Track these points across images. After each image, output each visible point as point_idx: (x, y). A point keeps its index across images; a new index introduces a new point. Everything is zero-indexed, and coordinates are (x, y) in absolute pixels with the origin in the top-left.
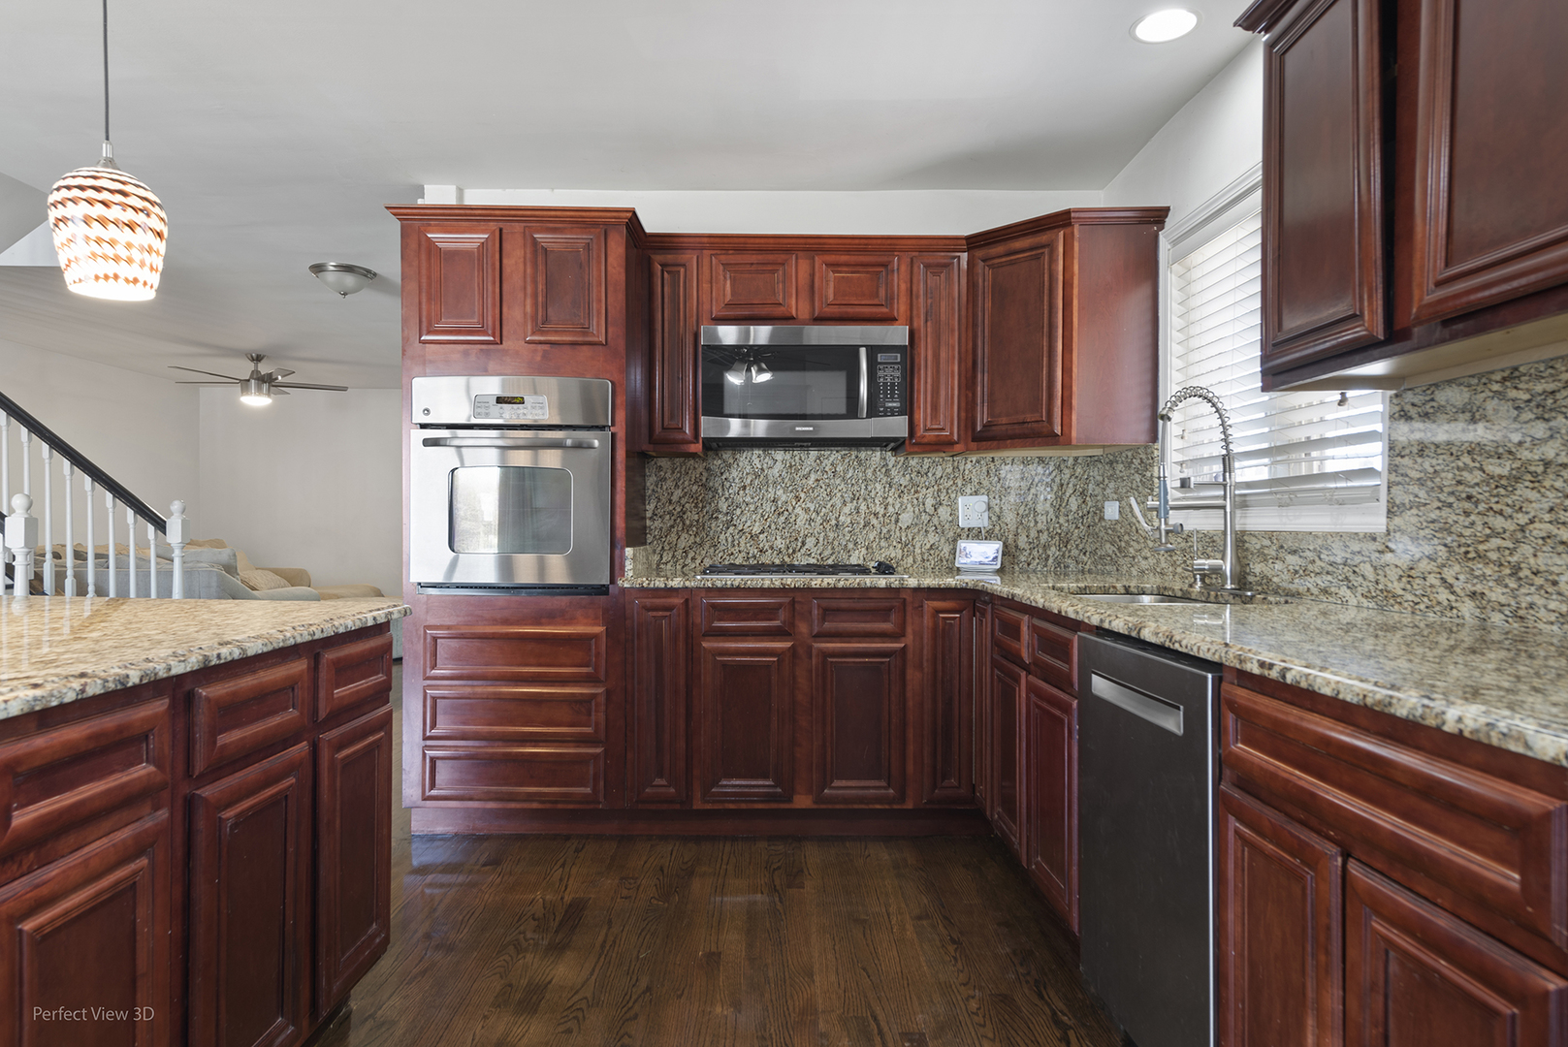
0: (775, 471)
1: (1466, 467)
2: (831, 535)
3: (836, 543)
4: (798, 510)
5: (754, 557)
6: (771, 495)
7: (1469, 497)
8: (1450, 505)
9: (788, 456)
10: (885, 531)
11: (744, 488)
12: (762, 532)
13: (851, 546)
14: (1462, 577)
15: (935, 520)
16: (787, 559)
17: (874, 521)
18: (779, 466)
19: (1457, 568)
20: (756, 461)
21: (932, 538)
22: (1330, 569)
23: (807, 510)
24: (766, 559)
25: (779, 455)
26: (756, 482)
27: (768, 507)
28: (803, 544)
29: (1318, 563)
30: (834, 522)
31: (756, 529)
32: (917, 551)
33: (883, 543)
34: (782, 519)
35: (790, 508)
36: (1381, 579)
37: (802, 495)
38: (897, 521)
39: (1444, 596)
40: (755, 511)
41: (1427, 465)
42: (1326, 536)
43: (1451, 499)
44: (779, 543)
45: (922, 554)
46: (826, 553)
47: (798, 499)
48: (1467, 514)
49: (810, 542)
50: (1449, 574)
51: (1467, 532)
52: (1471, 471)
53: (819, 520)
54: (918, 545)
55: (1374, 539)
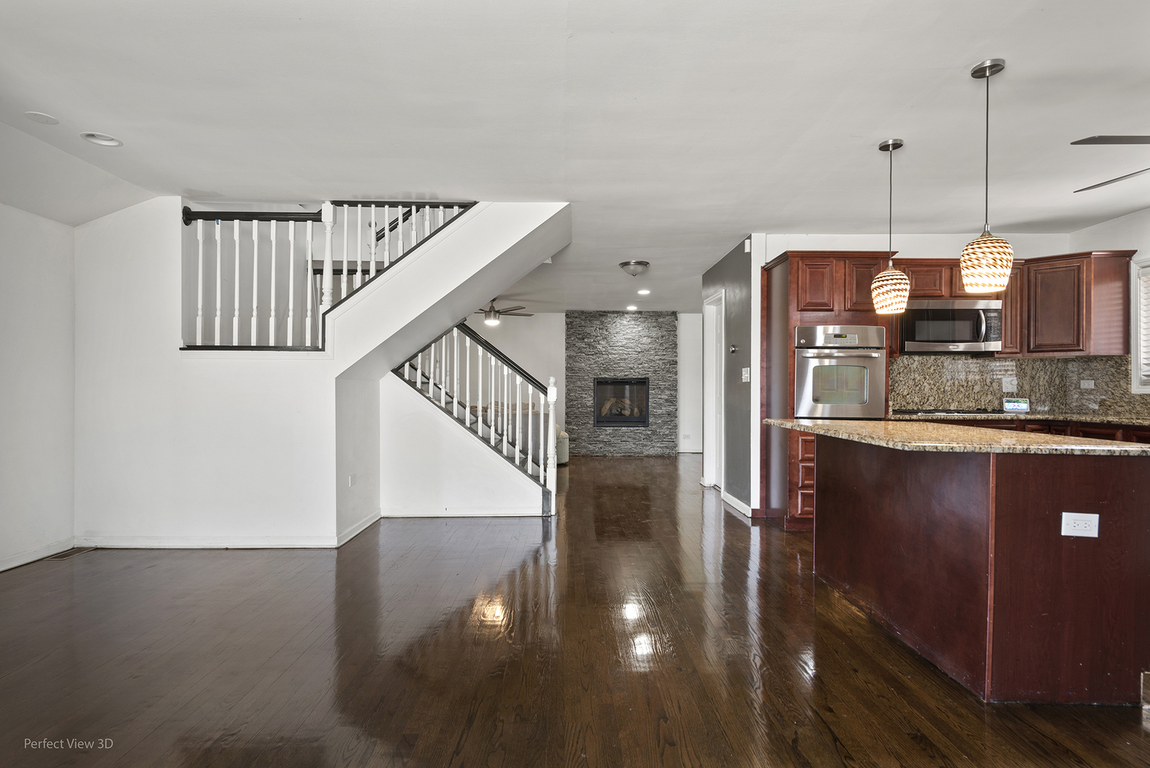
0: (915, 366)
2: (941, 396)
3: (943, 400)
4: (925, 384)
5: (904, 406)
6: (912, 377)
9: (921, 358)
10: (967, 394)
11: (900, 373)
12: (908, 394)
13: (950, 401)
15: (991, 389)
16: (920, 407)
17: (962, 389)
18: (916, 363)
20: (905, 361)
21: (990, 397)
23: (930, 384)
24: (910, 407)
25: (916, 358)
26: (905, 371)
27: (911, 383)
28: (928, 400)
30: (942, 390)
31: (905, 393)
32: (983, 403)
33: (966, 400)
34: (918, 388)
35: (922, 383)
37: (927, 377)
38: (973, 389)
40: (905, 385)
44: (916, 400)
45: (985, 405)
46: (939, 404)
47: (925, 378)
49: (931, 399)
53: (935, 389)
54: (983, 401)
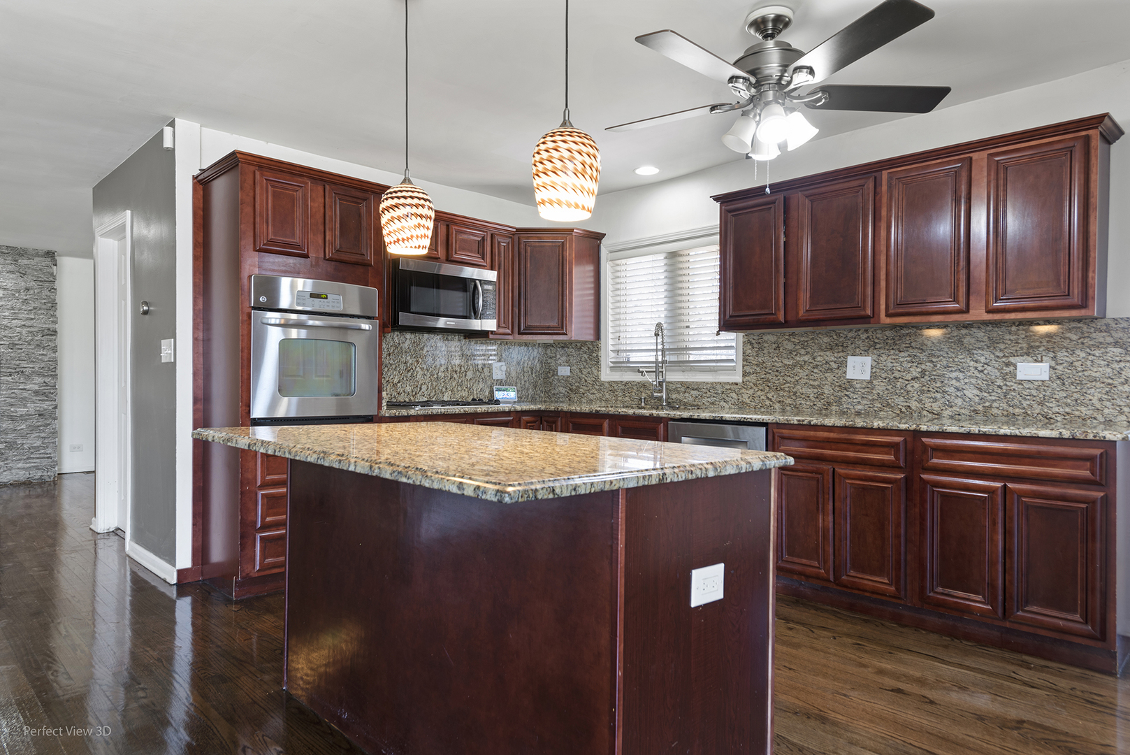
0: (406, 345)
1: (776, 361)
2: (435, 384)
3: (437, 388)
4: (418, 369)
5: (395, 397)
6: (404, 360)
7: (777, 371)
8: (770, 373)
9: (413, 336)
10: (460, 381)
11: (389, 354)
12: (399, 382)
13: (444, 390)
14: (775, 396)
15: (482, 375)
16: (412, 398)
17: (455, 376)
18: (408, 342)
19: (773, 393)
20: (396, 339)
21: (481, 385)
22: (715, 395)
23: (422, 369)
24: (401, 399)
25: (408, 336)
26: (396, 351)
27: (402, 367)
28: (421, 389)
29: (709, 393)
30: (436, 376)
31: (396, 380)
32: (475, 392)
33: (459, 389)
34: (410, 374)
35: (414, 368)
36: (740, 398)
37: (420, 360)
38: (465, 376)
39: (768, 402)
40: (395, 369)
41: (760, 360)
42: (712, 384)
43: (770, 371)
44: (408, 389)
45: (477, 394)
46: (432, 394)
47: (418, 362)
48: (777, 376)
49: (424, 387)
50: (770, 396)
51: (777, 382)
52: (778, 363)
53: (428, 375)
54: (475, 390)
55: (737, 384)
